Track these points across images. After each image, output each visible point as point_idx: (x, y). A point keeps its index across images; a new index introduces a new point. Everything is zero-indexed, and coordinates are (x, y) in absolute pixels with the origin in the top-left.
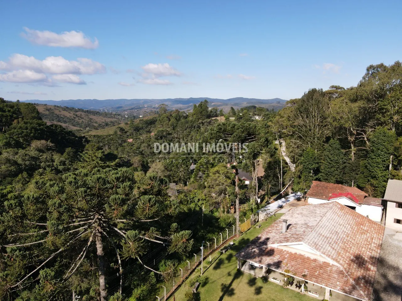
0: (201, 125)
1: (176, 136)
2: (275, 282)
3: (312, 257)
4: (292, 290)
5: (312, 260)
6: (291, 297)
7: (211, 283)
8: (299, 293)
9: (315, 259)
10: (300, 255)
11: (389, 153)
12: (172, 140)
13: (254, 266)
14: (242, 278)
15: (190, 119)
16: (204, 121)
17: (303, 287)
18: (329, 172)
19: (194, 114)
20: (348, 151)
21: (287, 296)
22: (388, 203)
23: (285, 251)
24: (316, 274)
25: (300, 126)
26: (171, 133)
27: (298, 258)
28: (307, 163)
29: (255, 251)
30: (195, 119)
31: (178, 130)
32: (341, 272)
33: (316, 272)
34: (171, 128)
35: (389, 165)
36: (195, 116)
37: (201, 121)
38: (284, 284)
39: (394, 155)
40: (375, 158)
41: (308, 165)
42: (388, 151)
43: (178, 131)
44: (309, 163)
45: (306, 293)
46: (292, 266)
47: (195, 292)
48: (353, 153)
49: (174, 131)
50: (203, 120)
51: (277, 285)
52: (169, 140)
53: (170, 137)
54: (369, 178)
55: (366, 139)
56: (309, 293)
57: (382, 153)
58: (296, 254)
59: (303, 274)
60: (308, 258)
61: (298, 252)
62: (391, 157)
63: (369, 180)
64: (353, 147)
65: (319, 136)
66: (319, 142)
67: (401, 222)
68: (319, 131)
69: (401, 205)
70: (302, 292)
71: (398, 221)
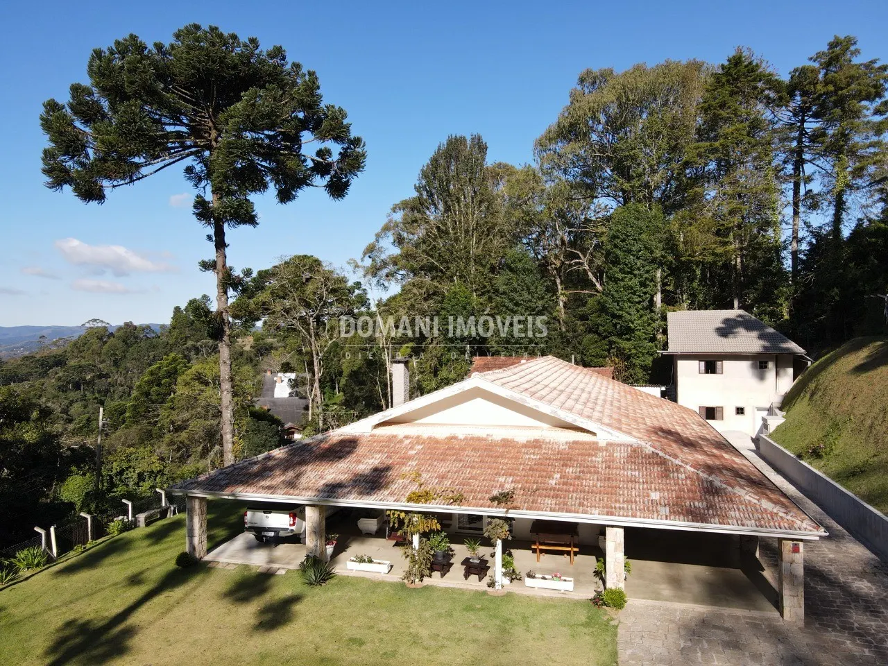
0: (192, 353)
1: (120, 379)
2: (367, 576)
3: (522, 437)
4: (446, 590)
5: (525, 446)
6: (450, 615)
8: (485, 593)
9: (536, 441)
10: (472, 439)
11: (653, 261)
12: (107, 391)
13: (270, 530)
15: (164, 339)
16: (199, 344)
17: (497, 569)
19: (174, 328)
21: (427, 614)
23: (406, 437)
24: (553, 482)
26: (107, 374)
27: (464, 450)
30: (176, 338)
31: (128, 365)
32: (653, 460)
33: (550, 477)
34: (110, 362)
36: (175, 333)
37: (193, 343)
38: (408, 574)
42: (652, 252)
43: (127, 369)
45: (515, 588)
46: (443, 477)
48: (561, 304)
49: (114, 369)
50: (198, 341)
51: (375, 585)
53: (102, 384)
54: (614, 338)
55: (586, 267)
56: (528, 581)
58: (454, 438)
59: (495, 492)
60: (506, 443)
61: (461, 433)
62: (659, 275)
63: (611, 343)
64: (559, 287)
65: (479, 251)
66: (481, 269)
67: (718, 415)
68: (478, 242)
69: (711, 364)
70: (498, 587)
71: (710, 413)
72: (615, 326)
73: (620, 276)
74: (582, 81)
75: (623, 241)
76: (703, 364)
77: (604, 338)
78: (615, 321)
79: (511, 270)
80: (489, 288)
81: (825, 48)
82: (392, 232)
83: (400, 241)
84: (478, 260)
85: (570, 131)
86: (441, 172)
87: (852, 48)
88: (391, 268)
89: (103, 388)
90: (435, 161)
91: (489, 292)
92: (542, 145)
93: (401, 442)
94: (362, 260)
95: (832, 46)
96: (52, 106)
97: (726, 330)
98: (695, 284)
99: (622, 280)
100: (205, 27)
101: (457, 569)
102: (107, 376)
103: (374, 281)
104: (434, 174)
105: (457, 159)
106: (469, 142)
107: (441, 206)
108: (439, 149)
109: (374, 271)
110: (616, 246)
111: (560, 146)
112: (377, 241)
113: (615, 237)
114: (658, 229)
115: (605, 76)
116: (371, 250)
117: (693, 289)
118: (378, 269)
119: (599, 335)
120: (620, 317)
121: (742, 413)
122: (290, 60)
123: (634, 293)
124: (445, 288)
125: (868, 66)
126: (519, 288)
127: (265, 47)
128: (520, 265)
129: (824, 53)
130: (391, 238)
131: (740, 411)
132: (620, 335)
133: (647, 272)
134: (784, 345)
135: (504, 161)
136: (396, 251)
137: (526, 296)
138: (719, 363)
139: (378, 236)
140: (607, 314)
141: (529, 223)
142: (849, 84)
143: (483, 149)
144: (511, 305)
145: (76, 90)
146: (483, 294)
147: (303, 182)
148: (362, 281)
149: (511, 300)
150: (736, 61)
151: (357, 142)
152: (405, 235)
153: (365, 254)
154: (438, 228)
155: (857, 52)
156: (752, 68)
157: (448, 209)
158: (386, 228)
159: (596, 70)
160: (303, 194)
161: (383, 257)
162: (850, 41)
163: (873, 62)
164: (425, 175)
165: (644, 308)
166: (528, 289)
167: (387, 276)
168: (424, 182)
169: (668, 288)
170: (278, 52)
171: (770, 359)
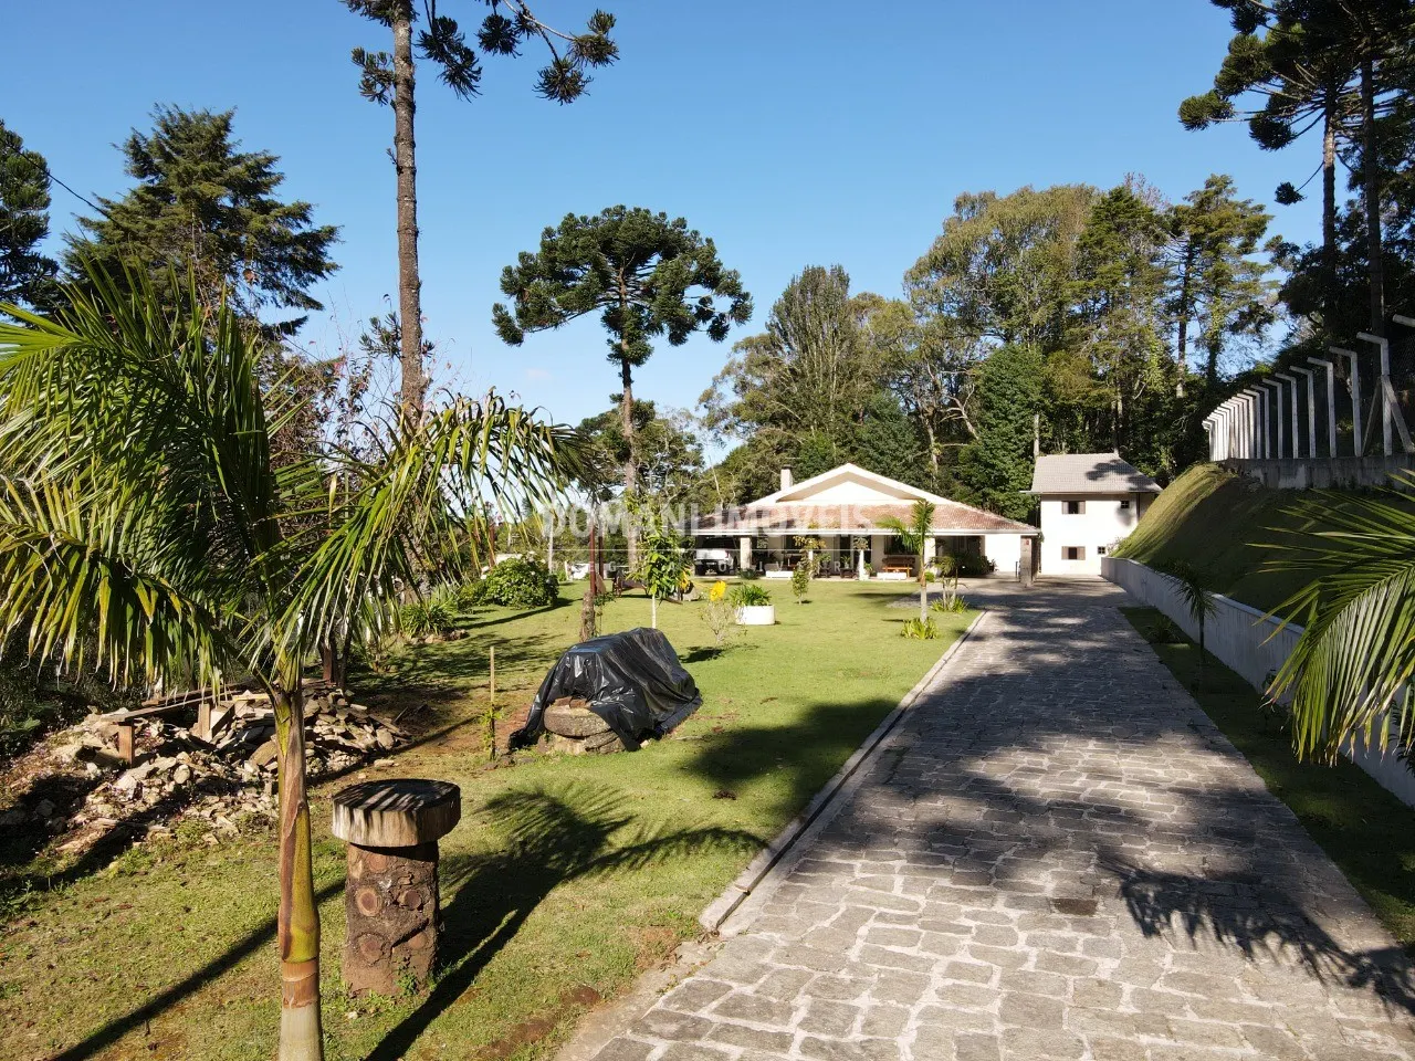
3: (878, 503)
4: (831, 582)
11: (1030, 405)
22: (1044, 505)
35: (1033, 443)
39: (1044, 409)
42: (1028, 396)
45: (873, 580)
48: (934, 458)
54: (986, 490)
56: (880, 575)
57: (1014, 408)
62: (1036, 420)
63: (985, 495)
64: (933, 439)
65: (841, 396)
66: (842, 416)
67: (1080, 554)
68: (840, 385)
69: (1074, 504)
70: (862, 579)
71: (1073, 553)
74: (958, 206)
75: (998, 384)
76: (1066, 504)
77: (978, 490)
78: (988, 470)
79: (876, 416)
80: (851, 437)
81: (1202, 188)
82: (733, 376)
83: (743, 386)
84: (839, 407)
85: (945, 262)
86: (796, 309)
87: (1229, 187)
88: (731, 418)
90: (789, 296)
91: (850, 442)
92: (915, 276)
94: (697, 409)
95: (1209, 184)
96: (508, 271)
97: (1097, 473)
98: (1077, 432)
99: (997, 426)
100: (630, 208)
103: (711, 434)
104: (788, 311)
105: (814, 292)
106: (828, 274)
107: (797, 347)
108: (793, 281)
109: (711, 423)
110: (990, 390)
111: (934, 279)
112: (714, 386)
113: (989, 380)
114: (1034, 372)
115: (986, 199)
116: (707, 397)
117: (1074, 436)
118: (717, 421)
119: (972, 486)
120: (993, 466)
121: (1104, 552)
122: (690, 227)
123: (1009, 440)
124: (800, 437)
125: (1244, 205)
126: (885, 436)
127: (671, 219)
128: (886, 411)
129: (1198, 193)
130: (731, 382)
131: (1102, 550)
132: (994, 487)
133: (1023, 417)
134: (1149, 487)
135: (870, 291)
136: (738, 399)
137: (893, 445)
138: (1082, 503)
139: (715, 381)
140: (980, 462)
141: (898, 365)
142: (1220, 226)
143: (844, 281)
144: (876, 455)
145: (523, 257)
146: (844, 445)
147: (691, 327)
148: (697, 433)
149: (876, 449)
150: (1118, 196)
151: (745, 296)
152: (749, 377)
153: (701, 401)
154: (793, 371)
155: (1234, 190)
156: (1132, 205)
157: (805, 349)
158: (728, 371)
159: (974, 193)
160: (691, 336)
161: (723, 405)
162: (1225, 182)
163: (1249, 202)
164: (777, 311)
165: (1020, 457)
166: (895, 436)
167: (726, 428)
168: (776, 319)
169: (1045, 435)
170: (682, 223)
171: (1132, 499)
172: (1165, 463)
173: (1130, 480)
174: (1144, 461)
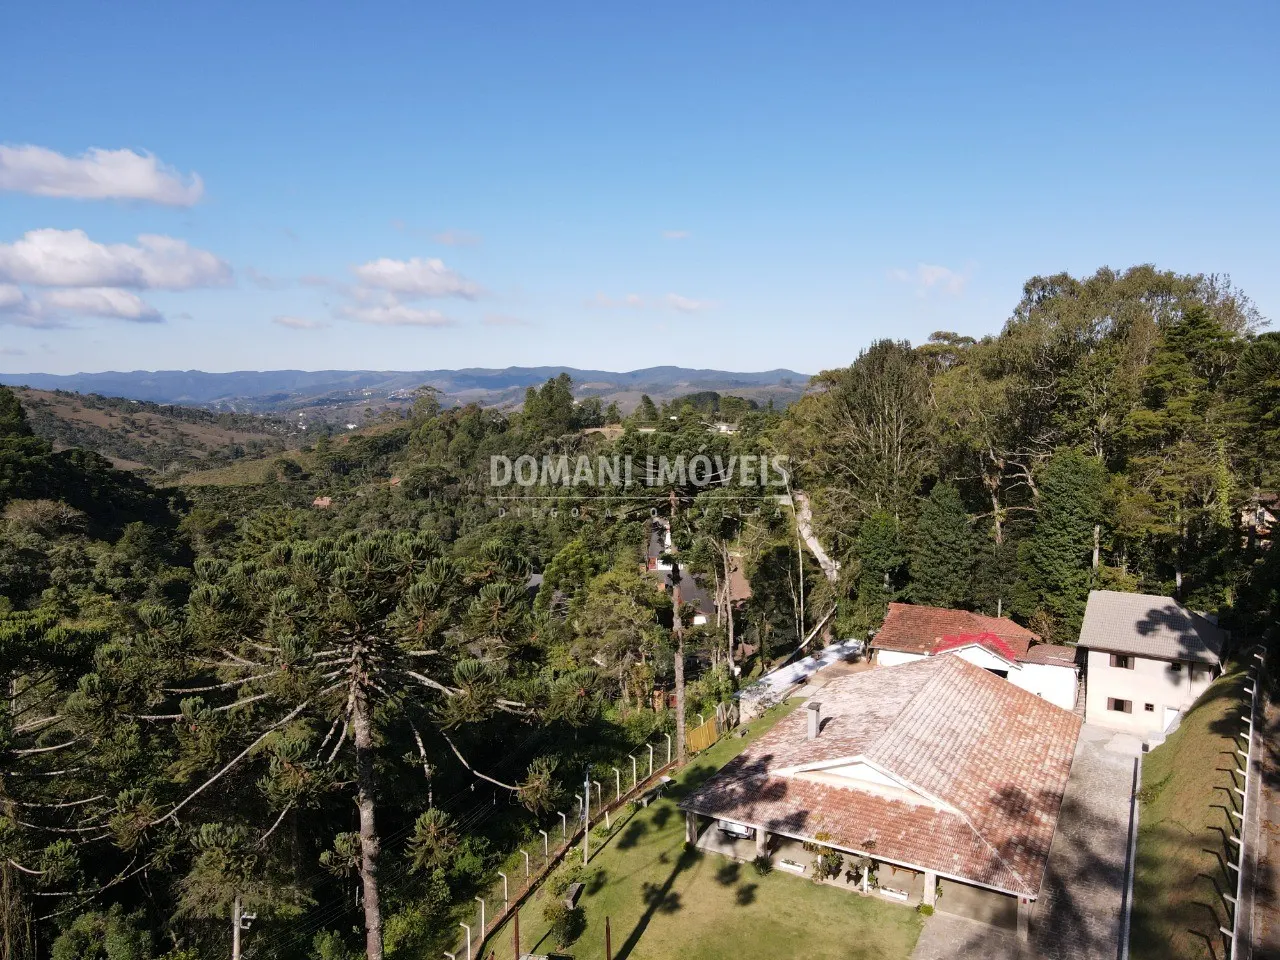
0: (551, 451)
1: (471, 486)
2: (792, 872)
3: (889, 796)
4: (836, 889)
5: (889, 804)
6: (836, 905)
7: (613, 883)
8: (857, 894)
9: (897, 801)
10: (857, 792)
11: (1090, 520)
12: (457, 500)
13: (734, 833)
14: (700, 866)
15: (516, 432)
16: (559, 440)
17: (865, 881)
18: (934, 578)
19: (529, 418)
20: (985, 518)
21: (824, 903)
22: (1091, 653)
23: (816, 784)
24: (900, 837)
25: (849, 446)
26: (456, 478)
27: (851, 801)
28: (874, 554)
29: (733, 790)
30: (532, 432)
31: (479, 466)
32: (964, 830)
33: (899, 833)
34: (456, 461)
35: (1092, 553)
36: (531, 424)
37: (552, 438)
38: (815, 875)
39: (1105, 524)
40: (1055, 534)
41: (875, 558)
42: (1088, 512)
43: (476, 470)
44: (879, 554)
45: (873, 893)
46: (836, 822)
47: (571, 908)
48: (998, 524)
49: (463, 472)
50: (557, 436)
51: (797, 879)
52: (449, 500)
53: (451, 490)
54: (1042, 591)
55: (1031, 483)
56: (882, 891)
57: (1074, 518)
58: (846, 790)
59: (866, 839)
60: (879, 800)
61: (852, 786)
62: (1097, 531)
63: (1041, 596)
64: (996, 506)
65: (903, 473)
66: (905, 490)
67: (1126, 708)
70: (865, 892)
71: (1119, 705)
72: (1045, 579)
73: (1052, 531)
74: (1028, 291)
75: (1058, 495)
76: (1114, 658)
77: (1033, 589)
78: (1045, 576)
80: (912, 512)
89: (453, 497)
91: (912, 516)
93: (812, 788)
101: (842, 876)
102: (455, 481)
105: (881, 370)
114: (1095, 488)
117: (1136, 549)
121: (1152, 710)
123: (1067, 551)
131: (1149, 707)
133: (1082, 530)
134: (1203, 654)
138: (1130, 659)
143: (912, 356)
150: (1194, 321)
156: (1209, 333)
159: (1045, 275)
165: (1078, 567)
169: (1106, 547)
171: (1185, 663)
172: (1230, 602)
173: (1182, 640)
174: (1206, 595)
